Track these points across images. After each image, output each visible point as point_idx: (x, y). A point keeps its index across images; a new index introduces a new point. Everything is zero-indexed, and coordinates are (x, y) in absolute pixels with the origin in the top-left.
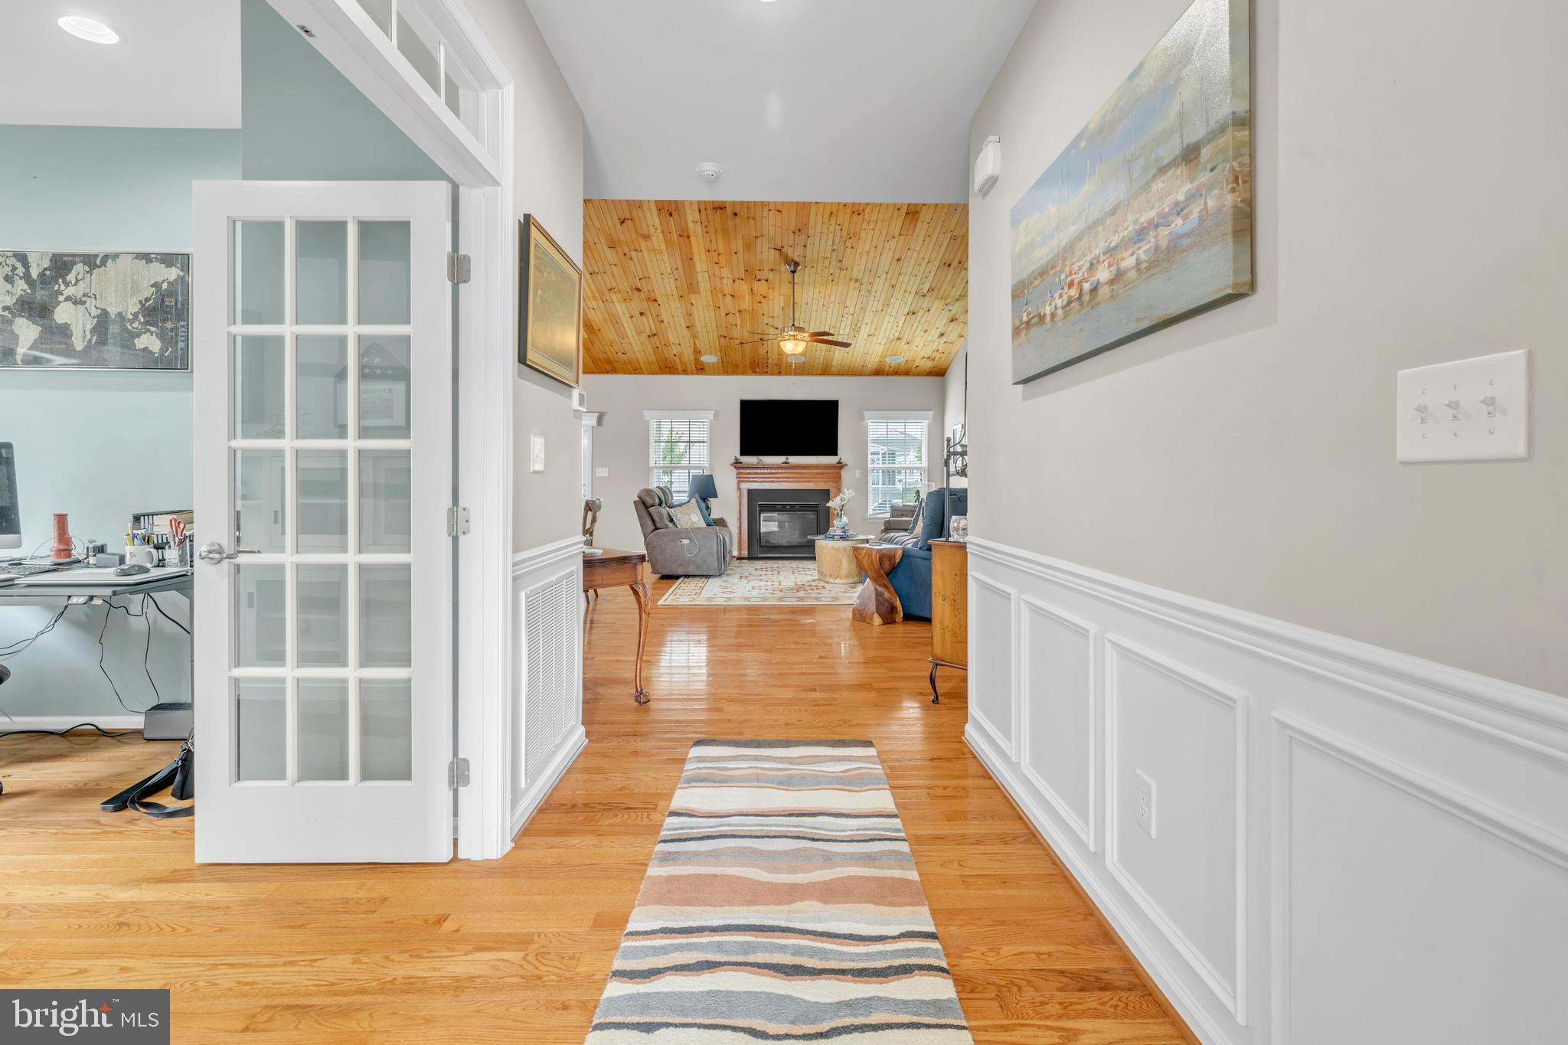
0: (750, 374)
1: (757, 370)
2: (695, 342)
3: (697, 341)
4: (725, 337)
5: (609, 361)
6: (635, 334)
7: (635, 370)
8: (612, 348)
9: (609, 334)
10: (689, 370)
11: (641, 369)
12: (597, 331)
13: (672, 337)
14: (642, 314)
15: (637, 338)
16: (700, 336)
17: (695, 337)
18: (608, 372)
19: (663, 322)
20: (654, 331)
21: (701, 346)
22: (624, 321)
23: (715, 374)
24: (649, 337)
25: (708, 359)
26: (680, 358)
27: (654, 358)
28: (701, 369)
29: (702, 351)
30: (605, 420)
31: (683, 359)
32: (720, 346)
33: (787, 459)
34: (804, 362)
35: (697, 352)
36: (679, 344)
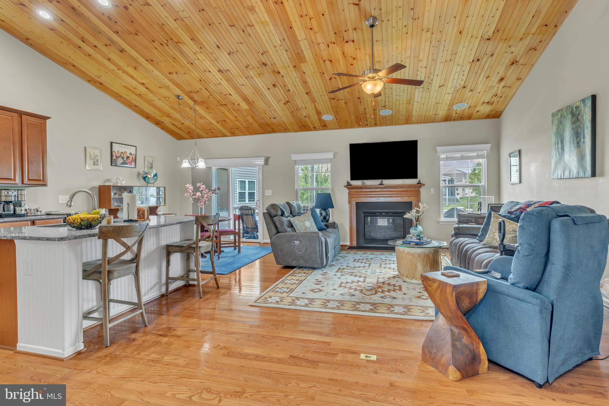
0: (357, 127)
1: (361, 124)
2: (315, 106)
3: (316, 104)
4: (334, 99)
5: (268, 125)
6: (276, 103)
7: (286, 130)
8: (265, 115)
9: (260, 104)
10: (317, 127)
11: (288, 129)
12: (253, 103)
13: (300, 104)
14: (274, 85)
15: (277, 105)
16: (316, 99)
17: (313, 101)
18: (270, 133)
19: (289, 90)
20: (287, 100)
21: (320, 108)
22: (266, 93)
23: (334, 129)
24: (285, 104)
25: (328, 117)
26: (309, 119)
27: (293, 120)
28: (324, 126)
29: (322, 112)
30: (270, 161)
31: (311, 119)
32: (332, 107)
33: (382, 182)
34: (392, 115)
35: (319, 113)
36: (306, 108)
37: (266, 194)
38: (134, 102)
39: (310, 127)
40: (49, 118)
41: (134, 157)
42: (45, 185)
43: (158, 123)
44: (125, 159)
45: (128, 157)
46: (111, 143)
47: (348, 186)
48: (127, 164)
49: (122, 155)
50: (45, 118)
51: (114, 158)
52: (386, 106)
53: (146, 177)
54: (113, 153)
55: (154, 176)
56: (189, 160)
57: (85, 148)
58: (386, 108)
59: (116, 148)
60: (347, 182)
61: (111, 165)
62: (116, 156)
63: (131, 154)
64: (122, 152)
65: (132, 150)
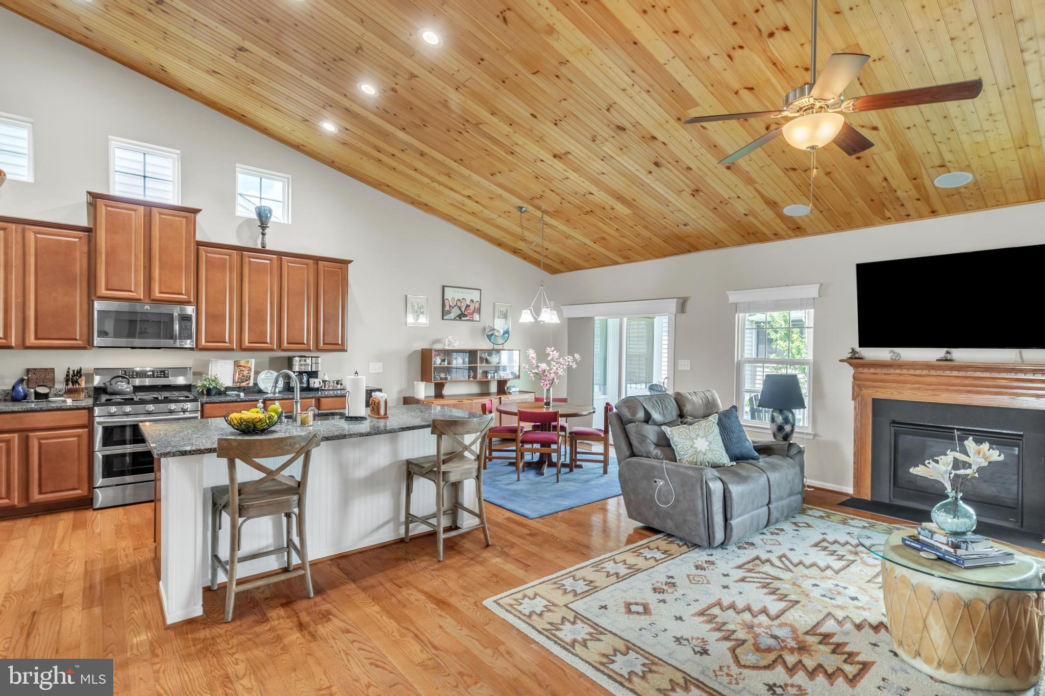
0: (881, 224)
1: (888, 214)
2: (757, 190)
3: (757, 186)
4: (794, 169)
5: (680, 238)
6: (675, 197)
7: (717, 244)
8: (666, 220)
9: (646, 202)
10: (782, 233)
11: (721, 241)
12: (634, 202)
13: (725, 193)
14: (657, 164)
15: (680, 200)
16: (754, 176)
17: (749, 181)
18: (690, 251)
19: (689, 168)
20: (695, 187)
21: (773, 195)
22: (648, 182)
23: (822, 233)
24: (694, 195)
25: (798, 210)
26: (756, 217)
27: (724, 225)
28: (797, 229)
29: (778, 200)
30: (688, 307)
31: (760, 218)
32: (799, 187)
33: (948, 353)
34: (976, 183)
35: (772, 204)
36: (739, 197)
37: (680, 368)
38: (472, 224)
39: (765, 234)
40: (351, 261)
41: (477, 306)
42: (344, 350)
43: (516, 252)
44: (463, 309)
45: (468, 306)
46: (444, 287)
47: (854, 360)
48: (466, 316)
49: (459, 304)
50: (347, 262)
51: (447, 308)
52: (949, 165)
53: (492, 334)
54: (446, 301)
55: (504, 333)
56: (531, 310)
57: (406, 296)
58: (951, 169)
59: (450, 294)
60: (851, 351)
61: (443, 319)
62: (450, 306)
63: (472, 301)
64: (459, 300)
65: (475, 295)
